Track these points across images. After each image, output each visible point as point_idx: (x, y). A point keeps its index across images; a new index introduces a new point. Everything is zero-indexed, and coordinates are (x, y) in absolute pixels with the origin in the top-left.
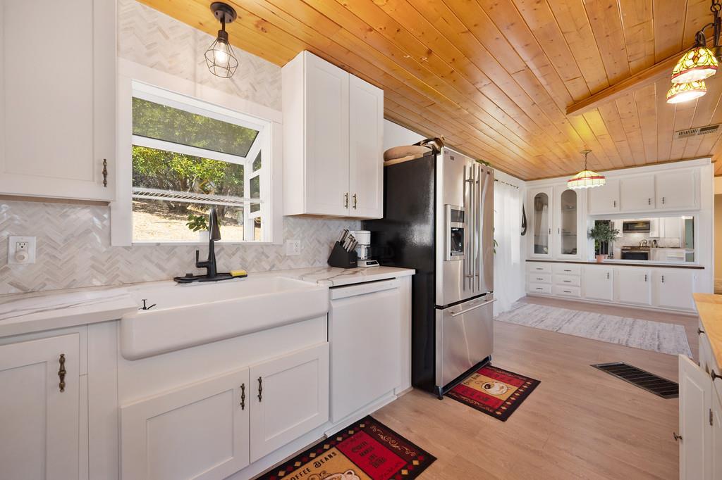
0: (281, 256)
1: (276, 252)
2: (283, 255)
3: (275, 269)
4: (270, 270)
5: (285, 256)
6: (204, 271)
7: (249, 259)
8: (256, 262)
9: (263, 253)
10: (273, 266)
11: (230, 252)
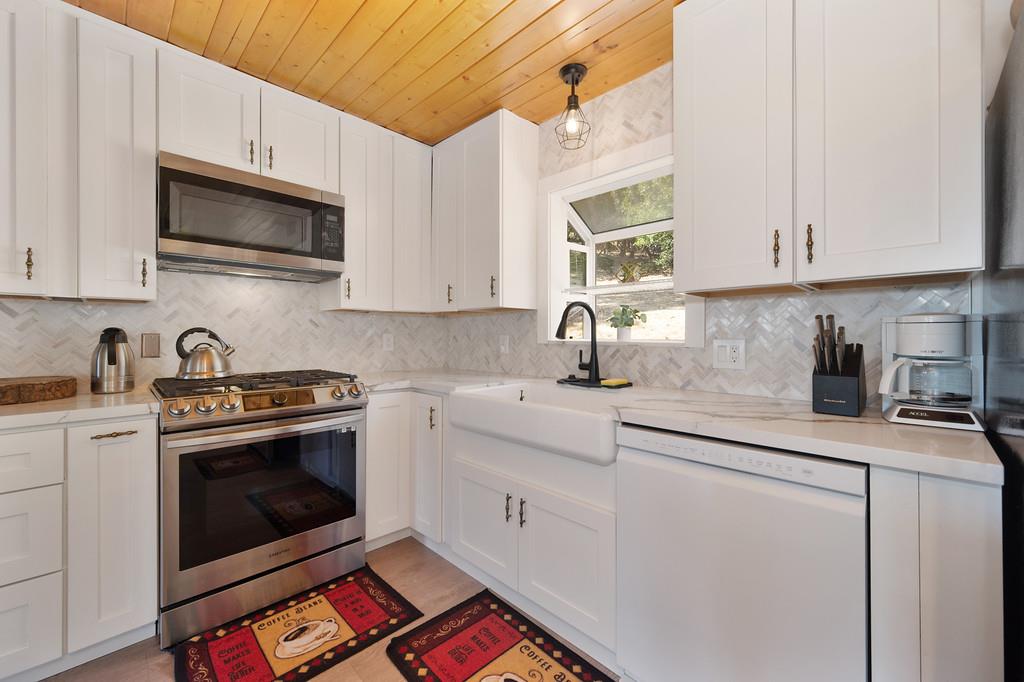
0: (702, 367)
1: (693, 360)
2: (706, 365)
3: (690, 387)
4: (683, 388)
5: (711, 368)
6: (585, 375)
7: (650, 367)
8: (662, 372)
9: (671, 359)
10: (688, 383)
11: (627, 355)
